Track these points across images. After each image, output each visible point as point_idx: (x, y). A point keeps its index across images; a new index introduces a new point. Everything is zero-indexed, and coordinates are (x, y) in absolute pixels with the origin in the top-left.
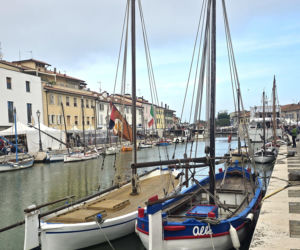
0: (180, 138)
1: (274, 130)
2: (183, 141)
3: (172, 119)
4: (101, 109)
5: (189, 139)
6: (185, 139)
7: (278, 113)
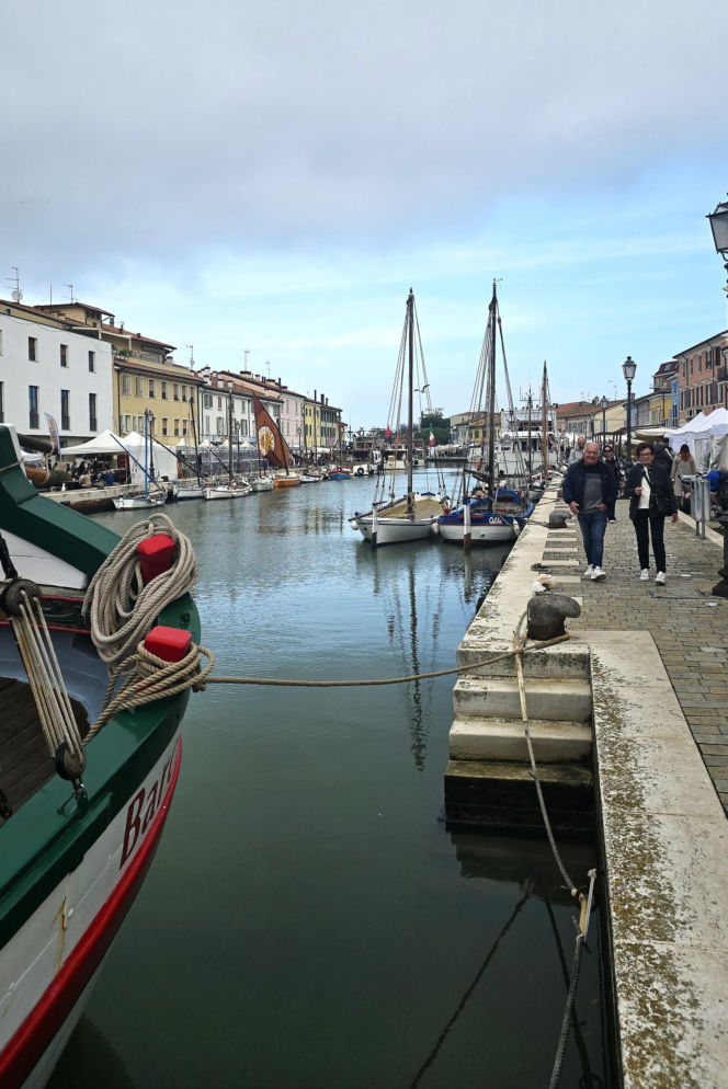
0: (365, 467)
1: (544, 455)
2: (371, 473)
3: (335, 426)
4: (209, 404)
5: (381, 468)
6: (374, 467)
7: (550, 423)
